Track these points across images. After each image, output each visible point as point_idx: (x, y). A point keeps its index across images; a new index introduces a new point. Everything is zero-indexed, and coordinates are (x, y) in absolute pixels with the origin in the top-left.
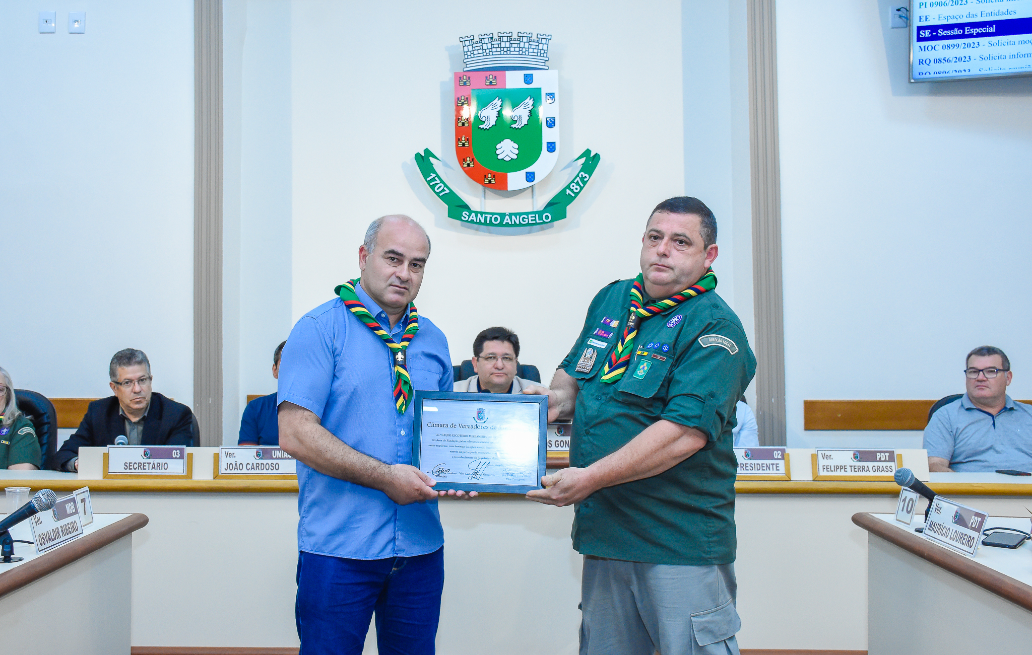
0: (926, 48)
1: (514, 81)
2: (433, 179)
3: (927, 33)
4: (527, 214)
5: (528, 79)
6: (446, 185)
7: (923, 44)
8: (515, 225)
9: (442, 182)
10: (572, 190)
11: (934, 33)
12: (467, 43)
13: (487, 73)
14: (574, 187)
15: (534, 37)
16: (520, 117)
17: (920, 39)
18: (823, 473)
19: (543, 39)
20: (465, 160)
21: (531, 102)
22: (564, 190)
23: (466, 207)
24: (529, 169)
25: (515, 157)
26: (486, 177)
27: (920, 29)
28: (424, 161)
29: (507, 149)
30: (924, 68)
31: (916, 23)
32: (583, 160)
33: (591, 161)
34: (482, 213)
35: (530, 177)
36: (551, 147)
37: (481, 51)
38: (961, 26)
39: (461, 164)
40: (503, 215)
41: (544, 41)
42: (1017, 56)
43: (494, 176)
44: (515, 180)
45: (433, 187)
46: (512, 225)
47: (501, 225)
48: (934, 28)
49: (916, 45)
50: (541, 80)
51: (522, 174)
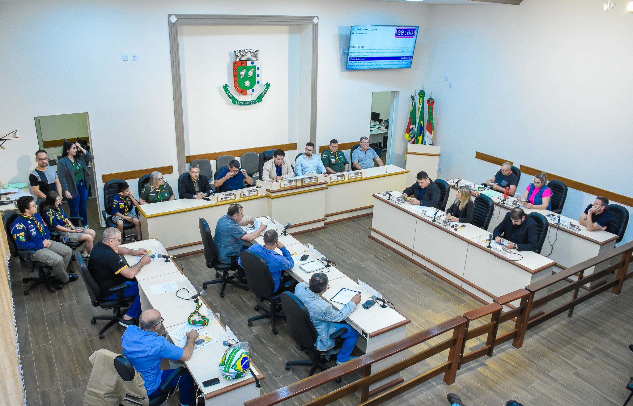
0: (350, 63)
1: (249, 63)
2: (228, 93)
3: (351, 59)
4: (252, 101)
5: (253, 63)
6: (231, 94)
7: (350, 62)
8: (249, 104)
9: (230, 93)
10: (263, 94)
11: (353, 59)
12: (237, 53)
13: (242, 62)
14: (264, 93)
15: (254, 51)
16: (250, 74)
17: (349, 61)
18: (350, 178)
19: (256, 52)
20: (236, 87)
21: (253, 70)
22: (261, 94)
23: (237, 100)
24: (253, 89)
25: (249, 85)
26: (242, 91)
27: (350, 58)
28: (225, 87)
29: (247, 83)
30: (349, 67)
31: (349, 57)
32: (266, 85)
33: (268, 85)
34: (241, 101)
35: (253, 91)
36: (258, 82)
37: (240, 55)
38: (358, 58)
39: (236, 89)
40: (246, 102)
41: (257, 52)
42: (368, 65)
43: (244, 91)
44: (249, 91)
45: (228, 95)
46: (248, 104)
47: (246, 104)
48: (352, 58)
49: (348, 62)
50: (256, 64)
51: (251, 90)
